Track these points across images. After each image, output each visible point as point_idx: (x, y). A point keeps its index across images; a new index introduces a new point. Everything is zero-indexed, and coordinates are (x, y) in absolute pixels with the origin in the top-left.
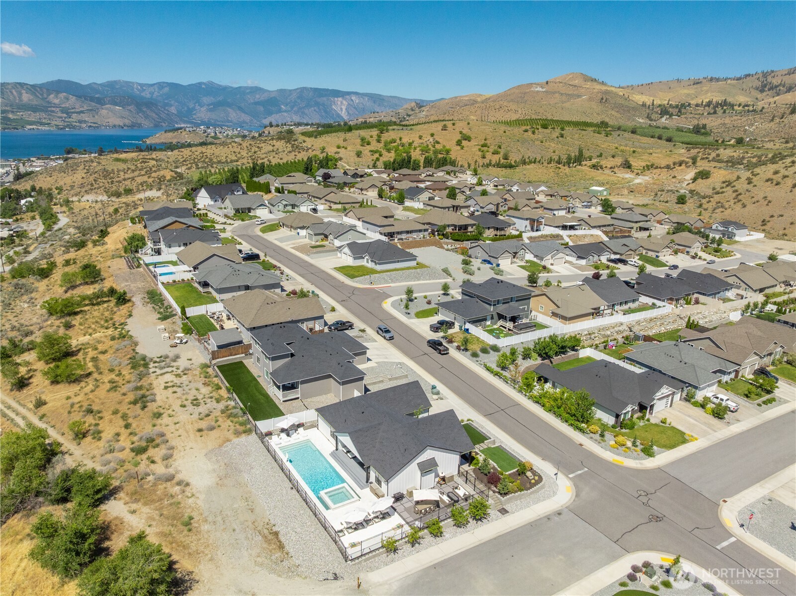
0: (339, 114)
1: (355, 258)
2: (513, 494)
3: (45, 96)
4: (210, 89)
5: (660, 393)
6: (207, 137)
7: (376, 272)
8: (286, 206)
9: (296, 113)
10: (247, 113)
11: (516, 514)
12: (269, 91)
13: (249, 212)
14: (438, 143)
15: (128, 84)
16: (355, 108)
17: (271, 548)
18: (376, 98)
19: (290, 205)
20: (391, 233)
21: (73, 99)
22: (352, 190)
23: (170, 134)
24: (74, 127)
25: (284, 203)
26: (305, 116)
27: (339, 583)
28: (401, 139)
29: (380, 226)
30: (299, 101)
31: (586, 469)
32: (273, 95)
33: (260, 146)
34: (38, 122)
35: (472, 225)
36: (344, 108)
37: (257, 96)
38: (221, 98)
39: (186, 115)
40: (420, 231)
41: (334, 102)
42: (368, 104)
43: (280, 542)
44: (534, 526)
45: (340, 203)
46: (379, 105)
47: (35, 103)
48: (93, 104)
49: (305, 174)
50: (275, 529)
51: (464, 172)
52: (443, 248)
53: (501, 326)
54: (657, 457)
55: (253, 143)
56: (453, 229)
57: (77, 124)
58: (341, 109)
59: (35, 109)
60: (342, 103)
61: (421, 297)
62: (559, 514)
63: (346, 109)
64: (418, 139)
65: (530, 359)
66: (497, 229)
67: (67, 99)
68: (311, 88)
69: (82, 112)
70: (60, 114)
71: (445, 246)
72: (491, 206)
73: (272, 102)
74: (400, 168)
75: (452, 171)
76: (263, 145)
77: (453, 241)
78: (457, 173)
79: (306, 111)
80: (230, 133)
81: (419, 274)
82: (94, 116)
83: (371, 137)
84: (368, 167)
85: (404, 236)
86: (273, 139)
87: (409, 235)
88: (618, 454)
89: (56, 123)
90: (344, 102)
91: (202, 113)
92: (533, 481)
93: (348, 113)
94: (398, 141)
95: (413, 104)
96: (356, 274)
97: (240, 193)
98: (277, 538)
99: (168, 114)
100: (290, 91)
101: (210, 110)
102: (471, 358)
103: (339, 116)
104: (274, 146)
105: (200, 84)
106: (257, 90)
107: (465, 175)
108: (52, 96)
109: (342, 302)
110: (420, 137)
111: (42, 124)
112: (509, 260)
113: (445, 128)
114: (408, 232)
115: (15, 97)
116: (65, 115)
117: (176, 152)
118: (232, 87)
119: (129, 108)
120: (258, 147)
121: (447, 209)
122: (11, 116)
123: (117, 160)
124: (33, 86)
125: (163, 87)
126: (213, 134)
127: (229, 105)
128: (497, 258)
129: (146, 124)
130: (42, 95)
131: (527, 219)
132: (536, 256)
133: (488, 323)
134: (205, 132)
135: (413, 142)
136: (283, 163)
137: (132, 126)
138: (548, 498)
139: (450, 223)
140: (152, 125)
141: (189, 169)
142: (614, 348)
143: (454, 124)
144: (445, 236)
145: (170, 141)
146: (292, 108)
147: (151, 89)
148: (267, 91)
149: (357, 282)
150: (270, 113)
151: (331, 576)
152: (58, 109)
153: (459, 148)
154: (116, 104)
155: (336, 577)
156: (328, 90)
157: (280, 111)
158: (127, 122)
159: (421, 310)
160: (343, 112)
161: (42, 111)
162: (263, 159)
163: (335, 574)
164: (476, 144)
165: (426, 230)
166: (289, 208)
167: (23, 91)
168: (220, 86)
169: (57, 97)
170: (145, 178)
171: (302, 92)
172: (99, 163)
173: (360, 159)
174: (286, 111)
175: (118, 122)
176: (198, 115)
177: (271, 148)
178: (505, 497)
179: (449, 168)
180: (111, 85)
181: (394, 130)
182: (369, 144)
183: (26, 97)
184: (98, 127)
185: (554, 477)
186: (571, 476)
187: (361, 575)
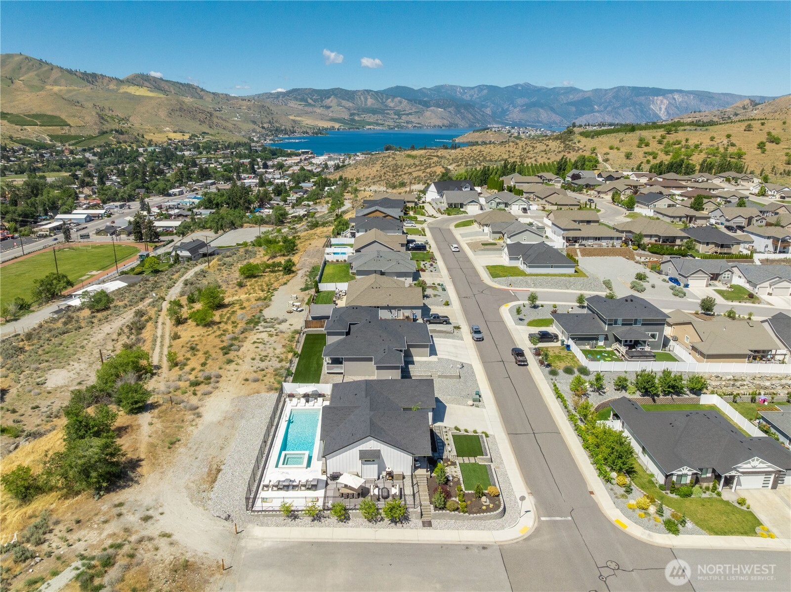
0: (656, 114)
1: (511, 259)
2: (448, 511)
3: (384, 100)
4: (526, 90)
5: (749, 466)
6: (510, 137)
7: (526, 275)
8: (498, 204)
9: (609, 113)
10: (557, 114)
11: (438, 531)
12: (584, 91)
13: (462, 207)
14: (733, 145)
15: (453, 88)
16: (676, 107)
17: (206, 478)
18: (704, 97)
19: (503, 203)
20: (576, 238)
21: (405, 102)
22: (589, 192)
23: (478, 134)
24: (402, 127)
25: (498, 200)
26: (618, 117)
27: (226, 523)
28: (687, 140)
29: (564, 230)
30: (614, 101)
31: (570, 518)
32: (587, 95)
33: (535, 145)
34: (375, 123)
35: (682, 238)
36: (663, 107)
37: (571, 97)
38: (534, 100)
39: (500, 117)
40: (612, 238)
41: (653, 101)
42: (693, 102)
43: (216, 477)
44: (443, 549)
45: (556, 204)
46: (707, 104)
47: (376, 106)
48: (421, 106)
49: (557, 174)
50: (223, 467)
51: (749, 180)
52: (633, 259)
53: (616, 350)
54: (681, 536)
55: (529, 143)
56: (656, 241)
57: (405, 125)
58: (660, 109)
59: (374, 112)
60: (662, 102)
61: (549, 305)
62: (484, 548)
63: (666, 109)
64: (708, 140)
65: (626, 391)
66: (722, 246)
67: (401, 102)
68: (629, 87)
69: (411, 114)
70: (393, 116)
71: (638, 258)
72: (739, 220)
73: (585, 103)
74: (669, 172)
75: (733, 178)
76: (538, 145)
77: (650, 254)
78: (739, 180)
79: (620, 111)
80: (533, 134)
81: (570, 282)
82: (419, 118)
83: (654, 138)
84: (633, 169)
85: (590, 242)
86: (549, 139)
87: (597, 242)
88: (628, 517)
89: (388, 123)
90: (665, 101)
91: (515, 114)
92: (484, 508)
93: (668, 113)
94: (683, 143)
95: (747, 102)
96: (501, 274)
97: (468, 189)
98: (217, 474)
99: (483, 116)
100: (606, 90)
101: (522, 111)
102: (548, 375)
103: (657, 116)
104: (548, 146)
105: (517, 85)
106: (572, 90)
107: (750, 183)
108: (390, 100)
109: (462, 298)
110: (712, 139)
111: (378, 124)
112: (705, 282)
113: (749, 128)
114: (596, 239)
115: (362, 101)
116: (397, 117)
117: (458, 150)
118: (546, 88)
119: (450, 109)
120: (533, 147)
121: (678, 219)
122: (356, 118)
123: (409, 156)
124: (376, 92)
125: (482, 90)
126: (516, 134)
127: (542, 106)
128: (686, 277)
129: (462, 124)
130: (382, 99)
131: (769, 238)
132: (749, 282)
133: (601, 343)
134: (509, 132)
135: (701, 144)
136: (549, 163)
137: (449, 127)
138: (489, 529)
139: (653, 233)
140: (467, 125)
141: (458, 166)
142: (766, 403)
143: (763, 124)
144: (640, 246)
145: (476, 140)
146: (606, 108)
147: (472, 92)
148: (582, 91)
149: (496, 282)
150: (581, 113)
151: (224, 516)
152: (392, 112)
153: (759, 151)
154: (439, 106)
155: (228, 518)
156: (648, 88)
157: (592, 111)
158: (446, 122)
159: (541, 318)
160: (662, 112)
161: (380, 113)
162: (531, 158)
163: (229, 516)
164: (786, 147)
165: (618, 238)
166: (502, 206)
167: (369, 97)
168: (536, 87)
169: (393, 101)
170: (420, 173)
171: (618, 92)
172: (394, 158)
173: (628, 161)
174: (598, 112)
175: (439, 122)
176: (511, 116)
177: (544, 147)
178: (437, 512)
179: (732, 174)
180: (438, 89)
181: (685, 130)
182: (647, 145)
183: (370, 102)
184: (420, 127)
185: (523, 513)
186: (543, 519)
187: (250, 526)
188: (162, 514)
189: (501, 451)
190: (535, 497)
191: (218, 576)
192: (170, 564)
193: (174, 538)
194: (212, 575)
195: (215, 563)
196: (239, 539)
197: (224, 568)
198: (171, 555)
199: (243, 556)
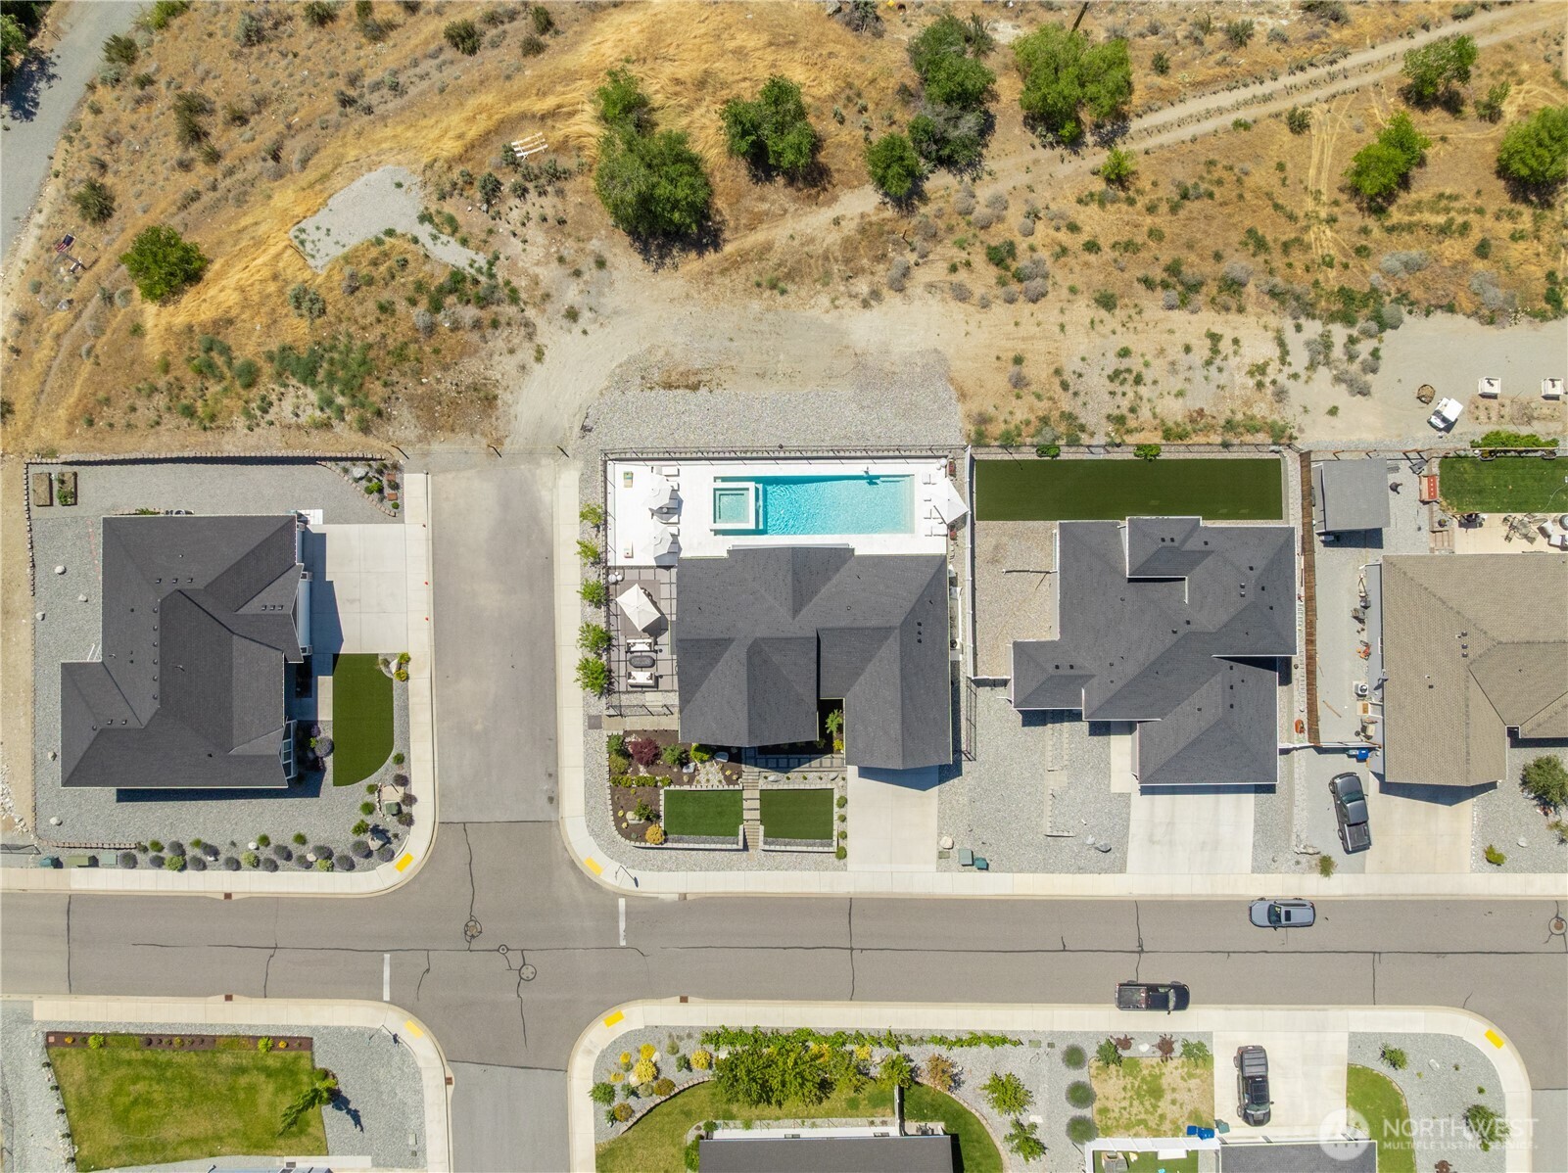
11: (581, 738)
17: (674, 374)
27: (577, 429)
31: (622, 942)
43: (678, 387)
50: (703, 391)
62: (551, 800)
92: (621, 813)
98: (687, 387)
151: (589, 423)
155: (585, 429)
163: (590, 431)
185: (634, 873)
186: (622, 902)
187: (579, 464)
188: (585, 332)
189: (797, 874)
190: (673, 904)
191: (484, 442)
192: (485, 379)
193: (537, 367)
194: (484, 434)
195: (502, 433)
196: (552, 455)
197: (495, 449)
198: (503, 375)
199: (522, 467)
